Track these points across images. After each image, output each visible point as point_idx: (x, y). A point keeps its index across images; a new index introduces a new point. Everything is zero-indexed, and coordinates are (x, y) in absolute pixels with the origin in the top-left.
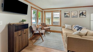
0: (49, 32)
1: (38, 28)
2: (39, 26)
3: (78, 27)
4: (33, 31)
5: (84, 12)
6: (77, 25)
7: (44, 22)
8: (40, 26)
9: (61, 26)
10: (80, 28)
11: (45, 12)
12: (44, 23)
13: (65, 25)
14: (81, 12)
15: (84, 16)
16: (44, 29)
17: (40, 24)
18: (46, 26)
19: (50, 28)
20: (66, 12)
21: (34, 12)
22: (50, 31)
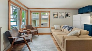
0: (37, 36)
1: (21, 33)
2: (23, 30)
3: (68, 27)
4: (12, 38)
5: (69, 13)
6: (66, 25)
7: (29, 24)
8: (25, 29)
9: (49, 27)
10: (70, 28)
11: (31, 12)
12: (29, 26)
13: (54, 25)
14: (67, 13)
15: (69, 17)
16: (30, 33)
17: (24, 27)
18: (33, 29)
19: (38, 31)
20: (55, 13)
21: (15, 13)
22: (38, 34)
